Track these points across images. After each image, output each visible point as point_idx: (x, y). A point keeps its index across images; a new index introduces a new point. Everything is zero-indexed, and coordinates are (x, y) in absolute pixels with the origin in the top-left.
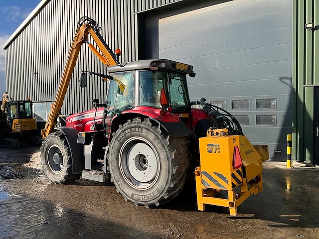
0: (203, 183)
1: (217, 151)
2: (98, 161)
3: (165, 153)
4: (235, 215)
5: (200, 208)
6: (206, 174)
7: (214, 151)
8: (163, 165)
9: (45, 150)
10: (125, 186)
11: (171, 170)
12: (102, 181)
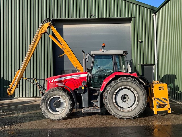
0: (157, 102)
1: (163, 89)
2: (92, 101)
3: (142, 92)
4: (170, 113)
5: (155, 113)
6: (158, 99)
7: (161, 89)
8: (140, 98)
9: (46, 100)
10: (118, 111)
11: (145, 99)
12: (100, 112)
